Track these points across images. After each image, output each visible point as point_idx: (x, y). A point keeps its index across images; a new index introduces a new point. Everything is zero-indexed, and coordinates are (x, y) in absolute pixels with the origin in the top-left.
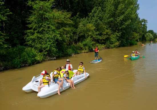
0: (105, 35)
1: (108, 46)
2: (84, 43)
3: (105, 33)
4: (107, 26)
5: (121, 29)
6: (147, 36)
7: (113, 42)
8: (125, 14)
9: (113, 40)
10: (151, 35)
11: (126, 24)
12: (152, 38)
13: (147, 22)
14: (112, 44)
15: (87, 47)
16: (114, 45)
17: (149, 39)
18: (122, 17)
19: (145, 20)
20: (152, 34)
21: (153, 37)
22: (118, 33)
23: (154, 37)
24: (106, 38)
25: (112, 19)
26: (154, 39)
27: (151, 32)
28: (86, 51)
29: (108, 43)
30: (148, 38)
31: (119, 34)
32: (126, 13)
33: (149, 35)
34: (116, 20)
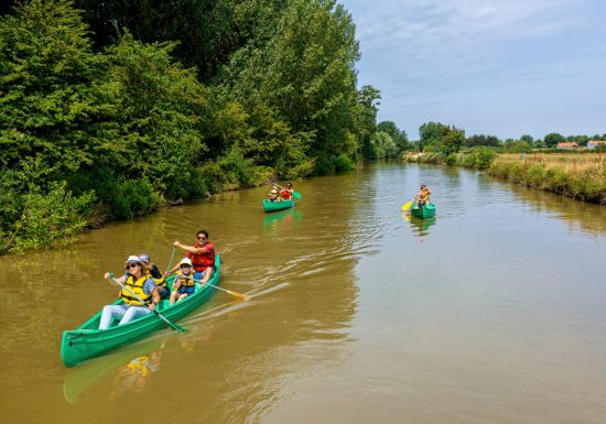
0: (272, 136)
1: (281, 173)
2: (225, 161)
3: (273, 132)
4: (274, 110)
5: (316, 120)
6: (377, 142)
7: (294, 159)
8: (326, 76)
9: (296, 153)
10: (390, 139)
11: (329, 104)
12: (391, 150)
13: (378, 97)
14: (293, 165)
15: (233, 175)
16: (298, 168)
17: (384, 152)
18: (318, 83)
19: (373, 91)
20: (391, 134)
21: (394, 145)
22: (305, 131)
23: (398, 145)
24: (276, 149)
25: (288, 88)
26: (399, 153)
27: (389, 127)
28: (231, 186)
29: (281, 162)
30: (380, 151)
31: (310, 135)
32: (330, 70)
33: (383, 138)
34: (301, 92)
